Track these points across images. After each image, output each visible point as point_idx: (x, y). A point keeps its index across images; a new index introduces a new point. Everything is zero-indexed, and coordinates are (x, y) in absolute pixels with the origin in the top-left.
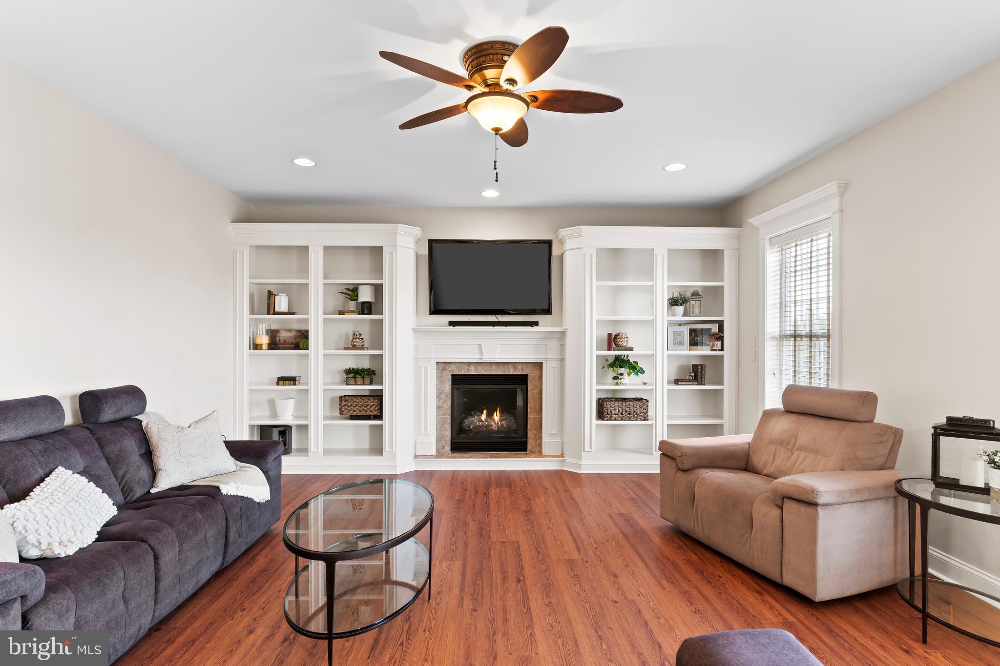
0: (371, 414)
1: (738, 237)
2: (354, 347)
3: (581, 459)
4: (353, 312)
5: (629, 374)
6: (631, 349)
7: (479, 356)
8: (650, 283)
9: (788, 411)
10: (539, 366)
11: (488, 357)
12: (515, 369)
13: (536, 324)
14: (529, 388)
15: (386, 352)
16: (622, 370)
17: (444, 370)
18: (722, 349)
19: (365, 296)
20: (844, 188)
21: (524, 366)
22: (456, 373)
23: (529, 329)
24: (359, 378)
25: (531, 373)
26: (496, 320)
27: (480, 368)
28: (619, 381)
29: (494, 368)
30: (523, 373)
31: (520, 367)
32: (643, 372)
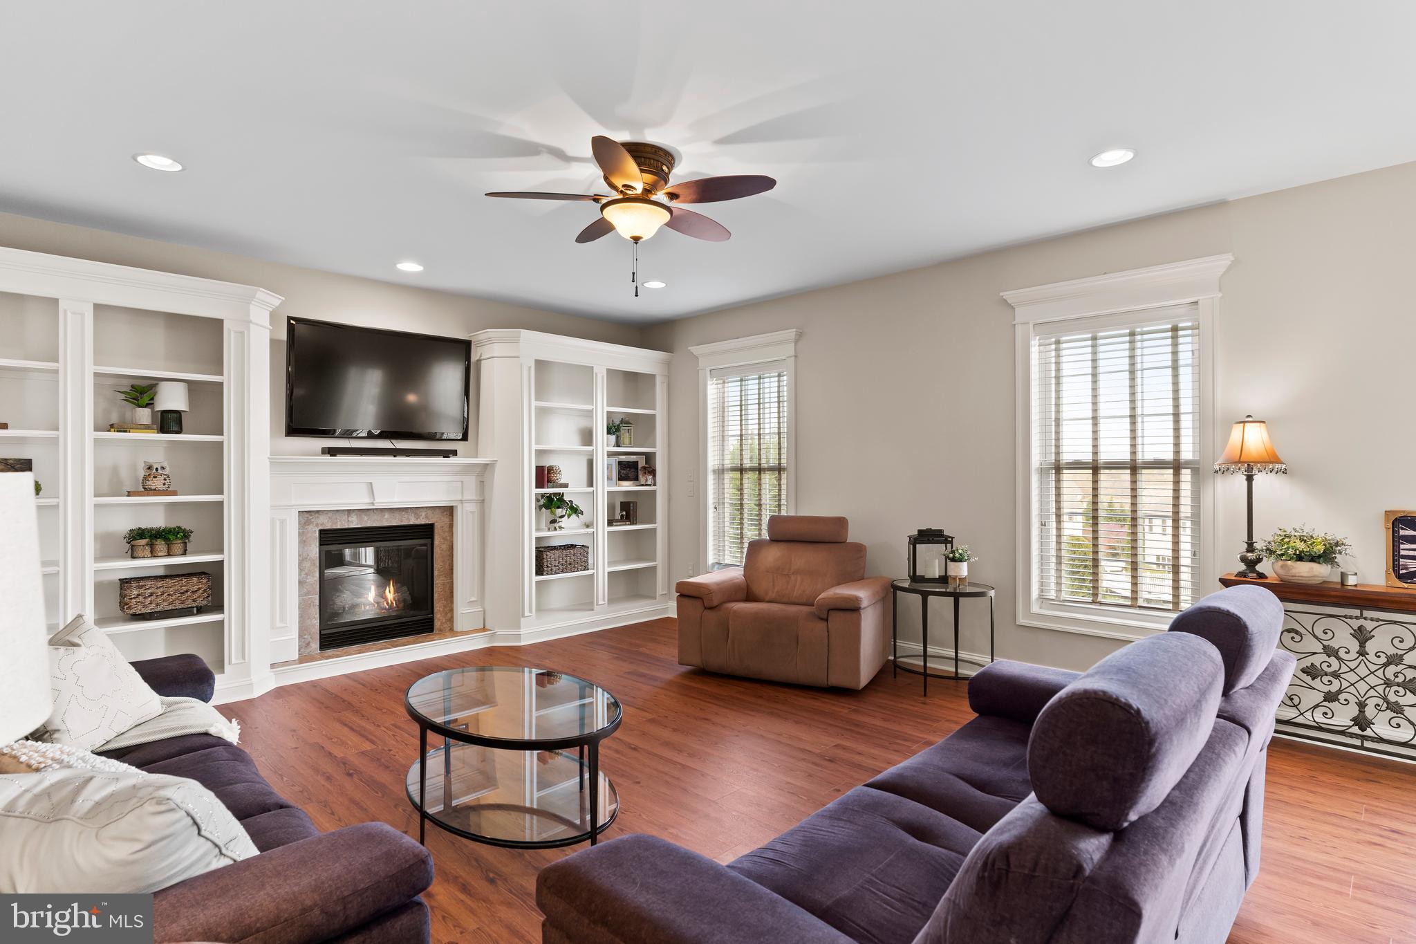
0: (194, 605)
1: (668, 364)
2: (148, 491)
3: (519, 627)
4: (146, 428)
5: (569, 516)
6: (566, 486)
7: (368, 500)
8: (590, 407)
9: (775, 540)
10: (449, 511)
11: (382, 501)
12: (417, 518)
13: (454, 453)
14: (436, 542)
15: (230, 498)
16: (559, 512)
17: (308, 523)
18: (655, 485)
19: (172, 399)
20: (799, 337)
21: (429, 512)
22: (328, 526)
23: (440, 460)
24: (161, 545)
25: (439, 522)
26: (391, 446)
27: (366, 518)
28: (557, 525)
29: (387, 516)
30: (427, 522)
31: (423, 514)
32: (582, 513)
